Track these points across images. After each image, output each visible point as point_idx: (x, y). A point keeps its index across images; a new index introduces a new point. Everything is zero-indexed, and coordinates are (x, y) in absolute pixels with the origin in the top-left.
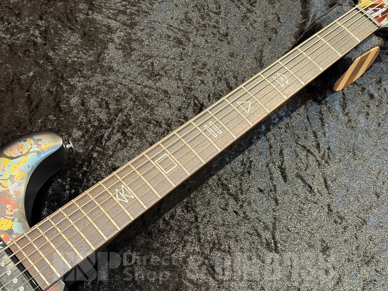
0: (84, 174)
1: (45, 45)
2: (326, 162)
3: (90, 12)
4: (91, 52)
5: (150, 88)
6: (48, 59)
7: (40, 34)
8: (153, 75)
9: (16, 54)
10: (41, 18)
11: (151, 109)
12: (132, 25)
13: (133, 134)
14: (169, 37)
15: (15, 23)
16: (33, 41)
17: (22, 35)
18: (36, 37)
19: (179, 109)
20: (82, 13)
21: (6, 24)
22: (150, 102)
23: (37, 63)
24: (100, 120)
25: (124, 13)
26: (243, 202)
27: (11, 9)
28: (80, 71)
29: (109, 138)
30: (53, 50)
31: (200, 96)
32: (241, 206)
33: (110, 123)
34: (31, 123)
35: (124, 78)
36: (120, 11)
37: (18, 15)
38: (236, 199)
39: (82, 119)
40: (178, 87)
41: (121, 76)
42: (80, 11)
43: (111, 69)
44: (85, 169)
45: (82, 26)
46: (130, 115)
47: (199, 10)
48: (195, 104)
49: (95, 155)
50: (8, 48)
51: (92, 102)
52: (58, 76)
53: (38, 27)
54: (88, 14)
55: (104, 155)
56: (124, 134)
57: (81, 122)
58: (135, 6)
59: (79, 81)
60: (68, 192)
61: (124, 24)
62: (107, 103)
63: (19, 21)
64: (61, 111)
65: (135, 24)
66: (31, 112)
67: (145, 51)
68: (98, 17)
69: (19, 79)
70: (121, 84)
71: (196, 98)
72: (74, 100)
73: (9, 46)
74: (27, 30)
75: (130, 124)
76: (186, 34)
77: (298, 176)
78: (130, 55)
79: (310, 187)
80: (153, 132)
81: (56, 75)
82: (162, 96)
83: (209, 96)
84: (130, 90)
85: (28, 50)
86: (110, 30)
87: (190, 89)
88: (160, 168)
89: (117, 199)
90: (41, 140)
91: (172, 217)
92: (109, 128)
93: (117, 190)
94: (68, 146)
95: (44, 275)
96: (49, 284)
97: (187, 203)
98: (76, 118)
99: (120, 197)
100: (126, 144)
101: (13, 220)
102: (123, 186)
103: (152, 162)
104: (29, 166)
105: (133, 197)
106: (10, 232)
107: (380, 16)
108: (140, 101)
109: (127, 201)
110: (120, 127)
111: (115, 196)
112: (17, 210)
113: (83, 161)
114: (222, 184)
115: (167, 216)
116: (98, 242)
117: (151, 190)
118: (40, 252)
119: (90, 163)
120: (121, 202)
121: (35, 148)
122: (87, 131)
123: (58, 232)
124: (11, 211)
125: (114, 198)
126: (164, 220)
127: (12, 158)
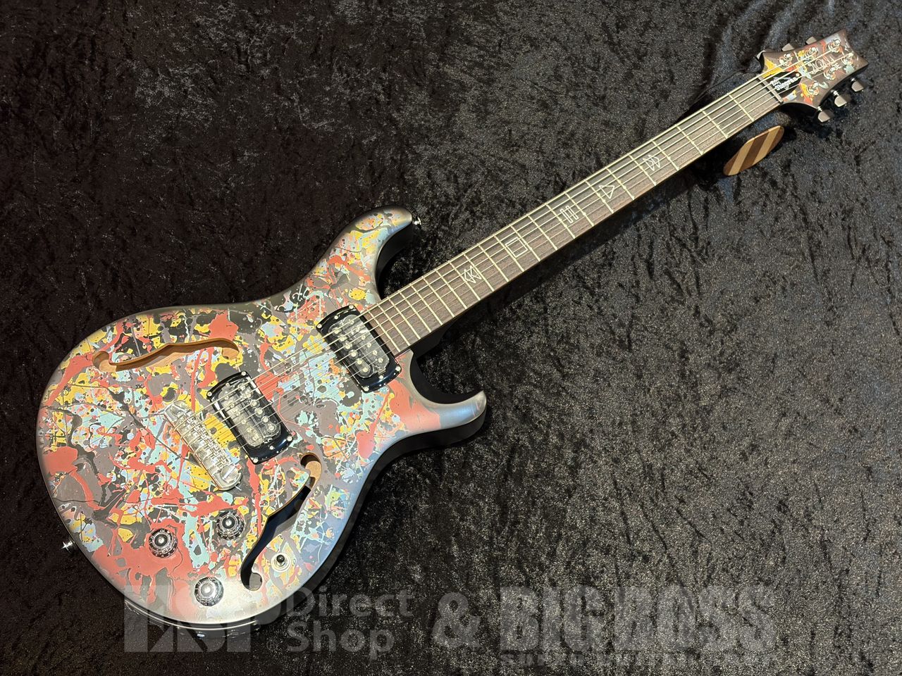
0: (429, 253)
1: (389, 103)
2: (704, 260)
3: (441, 64)
4: (441, 114)
5: (506, 160)
6: (392, 121)
7: (383, 90)
8: (511, 145)
9: (356, 113)
10: (384, 71)
11: (505, 185)
12: (490, 82)
13: (483, 214)
14: (533, 98)
15: (355, 75)
16: (376, 99)
17: (363, 91)
18: (379, 94)
19: (537, 188)
20: (432, 65)
21: (345, 75)
22: (504, 177)
23: (380, 126)
24: (447, 196)
25: (480, 65)
26: (600, 297)
27: (350, 57)
28: (427, 137)
29: (456, 216)
30: (398, 110)
31: (563, 174)
32: (597, 301)
33: (458, 199)
34: (373, 195)
35: (476, 147)
36: (476, 64)
37: (358, 65)
38: (592, 294)
39: (427, 194)
40: (538, 161)
41: (473, 145)
42: (429, 62)
43: (461, 135)
44: (429, 248)
45: (431, 81)
46: (480, 192)
47: (573, 64)
48: (556, 182)
49: (440, 234)
50: (348, 106)
51: (439, 175)
52: (403, 142)
53: (381, 81)
54: (438, 67)
55: (450, 234)
56: (472, 212)
57: (426, 197)
58: (494, 57)
59: (426, 150)
60: (411, 271)
61: (480, 80)
62: (456, 177)
63: (359, 72)
64: (405, 183)
65: (493, 81)
66: (373, 183)
67: (503, 114)
68: (450, 71)
69: (360, 144)
70: (472, 154)
71: (558, 175)
72: (420, 172)
73: (349, 103)
74: (369, 84)
75: (480, 202)
76: (554, 95)
77: (668, 273)
78: (484, 118)
79: (679, 286)
80: (505, 213)
81: (401, 141)
82: (518, 171)
83: (574, 173)
84: (483, 163)
85: (370, 110)
86: (463, 87)
87: (553, 164)
88: (510, 253)
89: (465, 280)
90: (391, 215)
91: (520, 306)
92: (457, 205)
93: (465, 270)
94: (416, 223)
95: (395, 342)
96: (399, 351)
97: (537, 293)
98: (421, 192)
99: (468, 277)
100: (474, 224)
101: (366, 291)
102: (471, 267)
103: (502, 244)
104: (379, 241)
105: (480, 278)
106: (363, 302)
107: (787, 89)
108: (492, 176)
109: (475, 282)
110: (468, 205)
111: (463, 275)
112: (369, 282)
113: (428, 240)
114: (578, 276)
115: (514, 305)
116: (446, 318)
117: (499, 273)
118: (392, 322)
119: (435, 243)
120: (468, 282)
121: (386, 223)
122: (433, 208)
123: (408, 305)
124: (364, 282)
125: (462, 277)
126: (511, 309)
127: (363, 231)
